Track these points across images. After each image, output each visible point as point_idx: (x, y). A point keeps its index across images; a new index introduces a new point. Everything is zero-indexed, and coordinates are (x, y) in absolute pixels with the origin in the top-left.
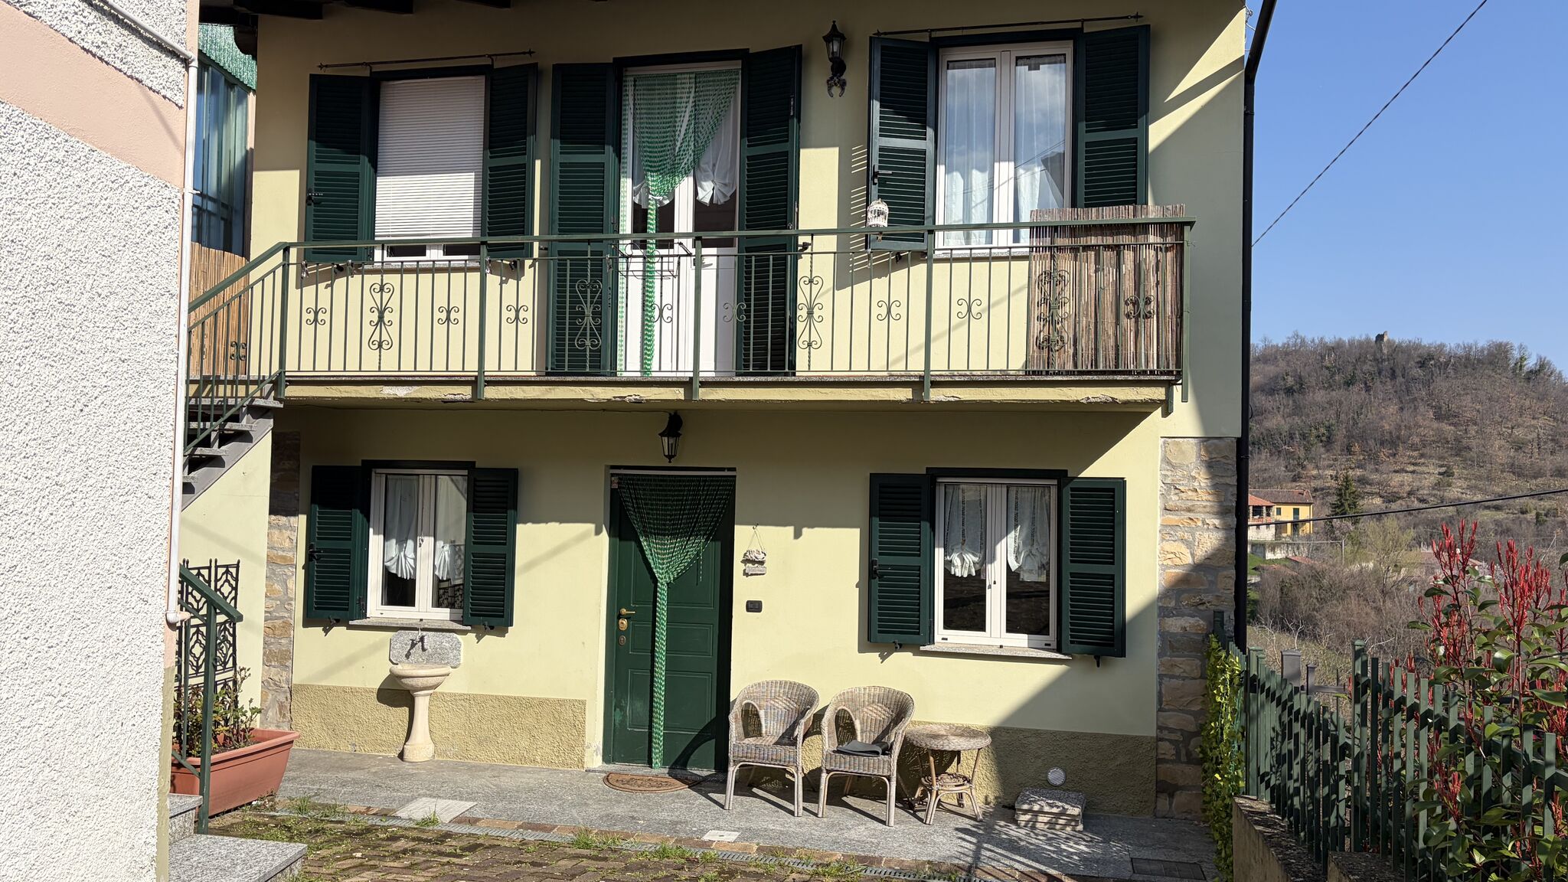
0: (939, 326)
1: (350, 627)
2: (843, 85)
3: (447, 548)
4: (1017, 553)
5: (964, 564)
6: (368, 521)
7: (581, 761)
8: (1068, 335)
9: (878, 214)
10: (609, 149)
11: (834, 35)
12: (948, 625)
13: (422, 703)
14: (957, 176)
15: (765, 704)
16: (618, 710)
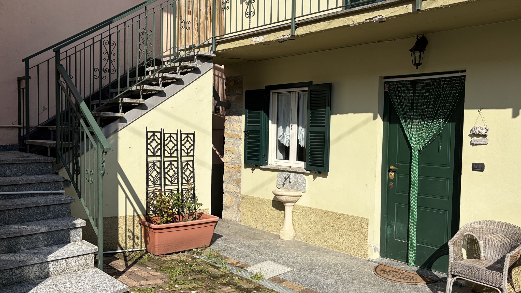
1: (262, 169)
3: (304, 130)
6: (268, 116)
7: (366, 254)
13: (289, 209)
15: (484, 237)
16: (389, 227)
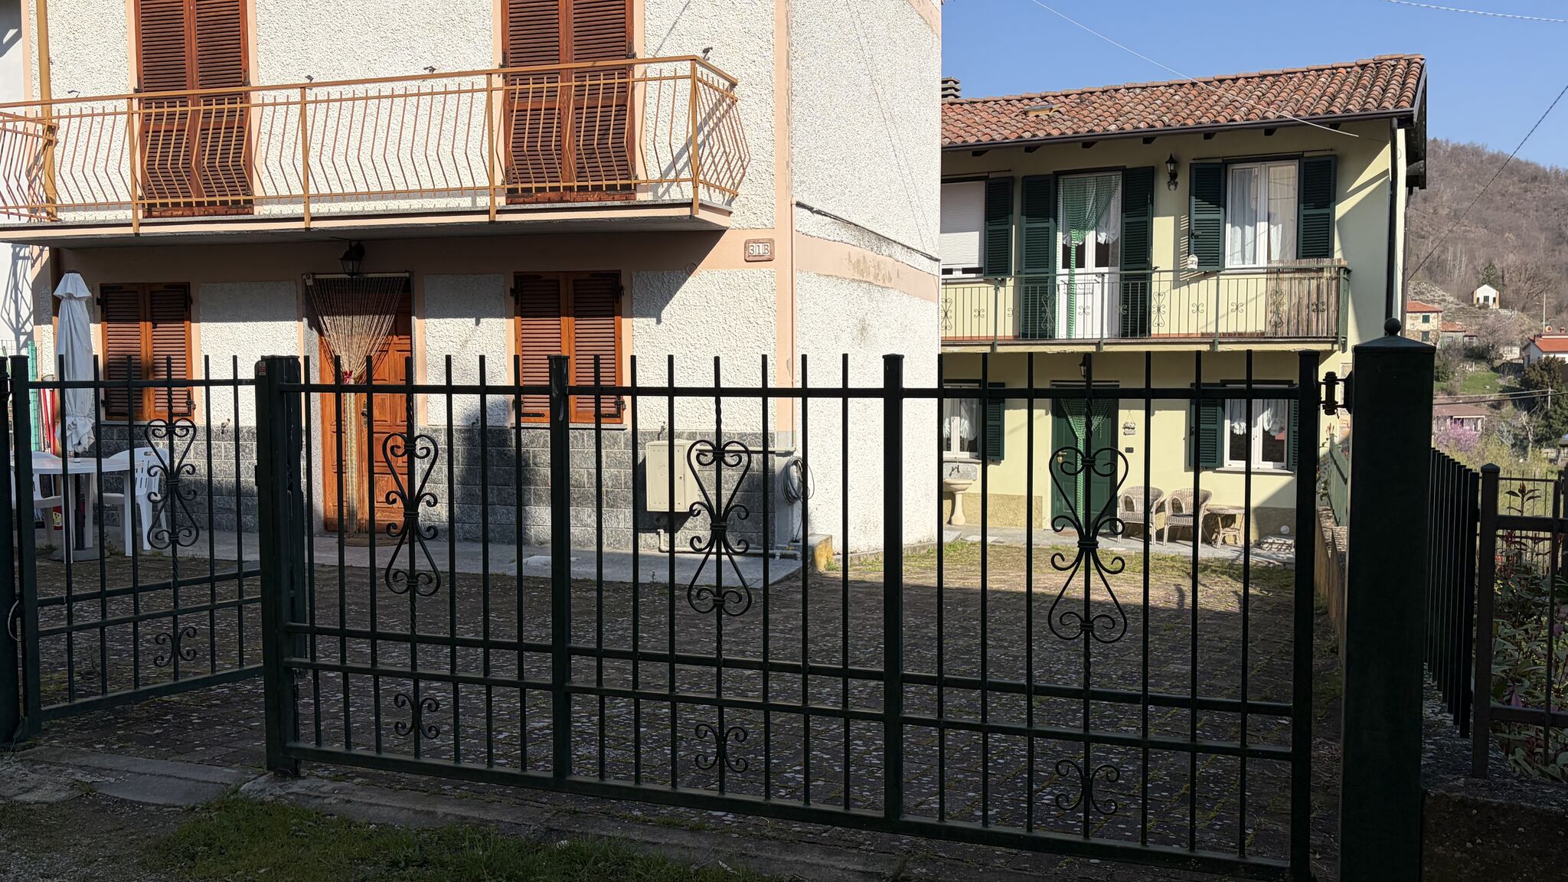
0: (1222, 311)
2: (1176, 184)
3: (966, 422)
4: (1269, 422)
5: (1240, 428)
8: (1285, 320)
9: (1193, 262)
10: (1051, 220)
11: (1172, 161)
12: (1232, 458)
13: (959, 498)
14: (1238, 229)
15: (1136, 496)
